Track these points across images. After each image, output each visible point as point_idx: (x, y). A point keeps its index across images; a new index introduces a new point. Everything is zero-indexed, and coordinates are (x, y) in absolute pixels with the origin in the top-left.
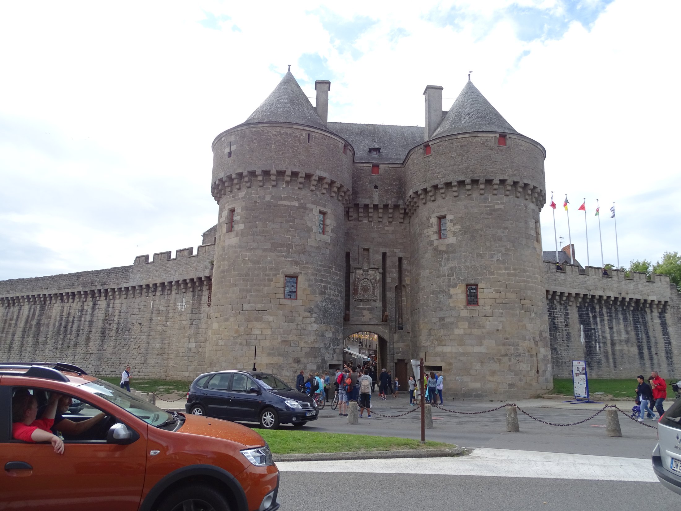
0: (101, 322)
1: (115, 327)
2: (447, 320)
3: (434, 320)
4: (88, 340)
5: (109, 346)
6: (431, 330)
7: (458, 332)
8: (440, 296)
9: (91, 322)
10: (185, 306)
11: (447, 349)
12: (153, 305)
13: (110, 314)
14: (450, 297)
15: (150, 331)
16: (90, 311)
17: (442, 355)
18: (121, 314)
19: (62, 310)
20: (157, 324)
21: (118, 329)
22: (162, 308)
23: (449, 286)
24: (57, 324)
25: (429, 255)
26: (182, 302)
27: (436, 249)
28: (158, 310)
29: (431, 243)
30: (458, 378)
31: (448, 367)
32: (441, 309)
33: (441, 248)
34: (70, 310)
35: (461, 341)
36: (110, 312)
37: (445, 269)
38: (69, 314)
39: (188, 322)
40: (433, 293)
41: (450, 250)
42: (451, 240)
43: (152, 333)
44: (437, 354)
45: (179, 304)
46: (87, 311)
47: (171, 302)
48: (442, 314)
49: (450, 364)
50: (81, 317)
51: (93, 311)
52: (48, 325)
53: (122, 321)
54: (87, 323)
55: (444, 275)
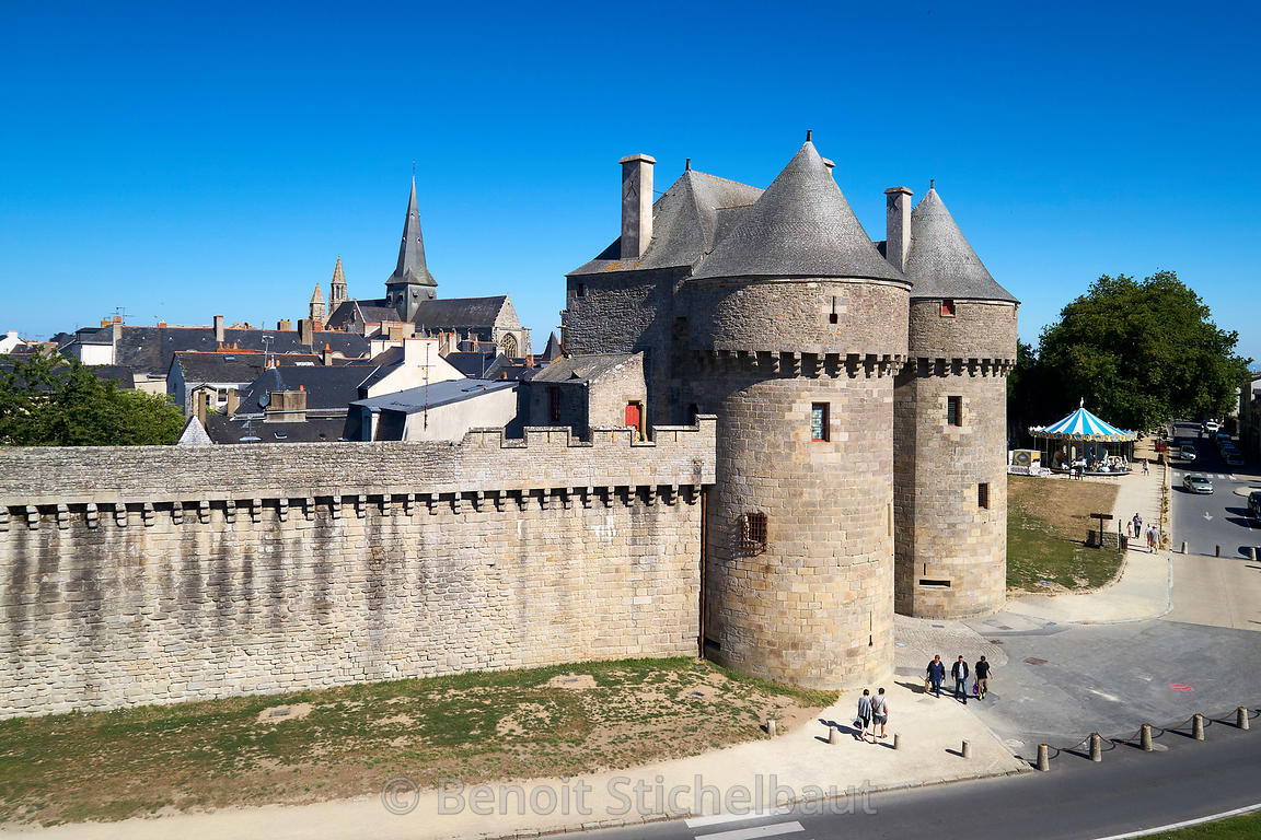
0: (360, 567)
1: (413, 576)
2: (959, 527)
3: (941, 526)
4: (321, 607)
5: (401, 617)
6: (934, 537)
7: (971, 540)
8: (951, 498)
9: (322, 569)
10: (614, 531)
11: (957, 561)
12: (524, 530)
13: (387, 549)
14: (964, 499)
15: (522, 581)
16: (308, 543)
17: (952, 569)
18: (427, 547)
19: (191, 543)
20: (544, 566)
21: (423, 577)
22: (549, 535)
23: (963, 486)
24: (177, 578)
25: (935, 443)
26: (606, 524)
27: (946, 438)
28: (539, 537)
29: (939, 430)
30: (969, 593)
31: (958, 582)
32: (951, 514)
33: (953, 438)
34: (223, 539)
35: (974, 552)
36: (386, 544)
37: (959, 465)
38: (224, 552)
39: (630, 560)
40: (940, 492)
41: (964, 442)
42: (966, 428)
43: (531, 583)
44: (943, 567)
45: (598, 527)
46: (297, 542)
47: (577, 523)
48: (952, 520)
49: (961, 578)
50: (277, 556)
51: (323, 543)
52: (135, 583)
53: (432, 562)
54: (308, 571)
55: (957, 473)
